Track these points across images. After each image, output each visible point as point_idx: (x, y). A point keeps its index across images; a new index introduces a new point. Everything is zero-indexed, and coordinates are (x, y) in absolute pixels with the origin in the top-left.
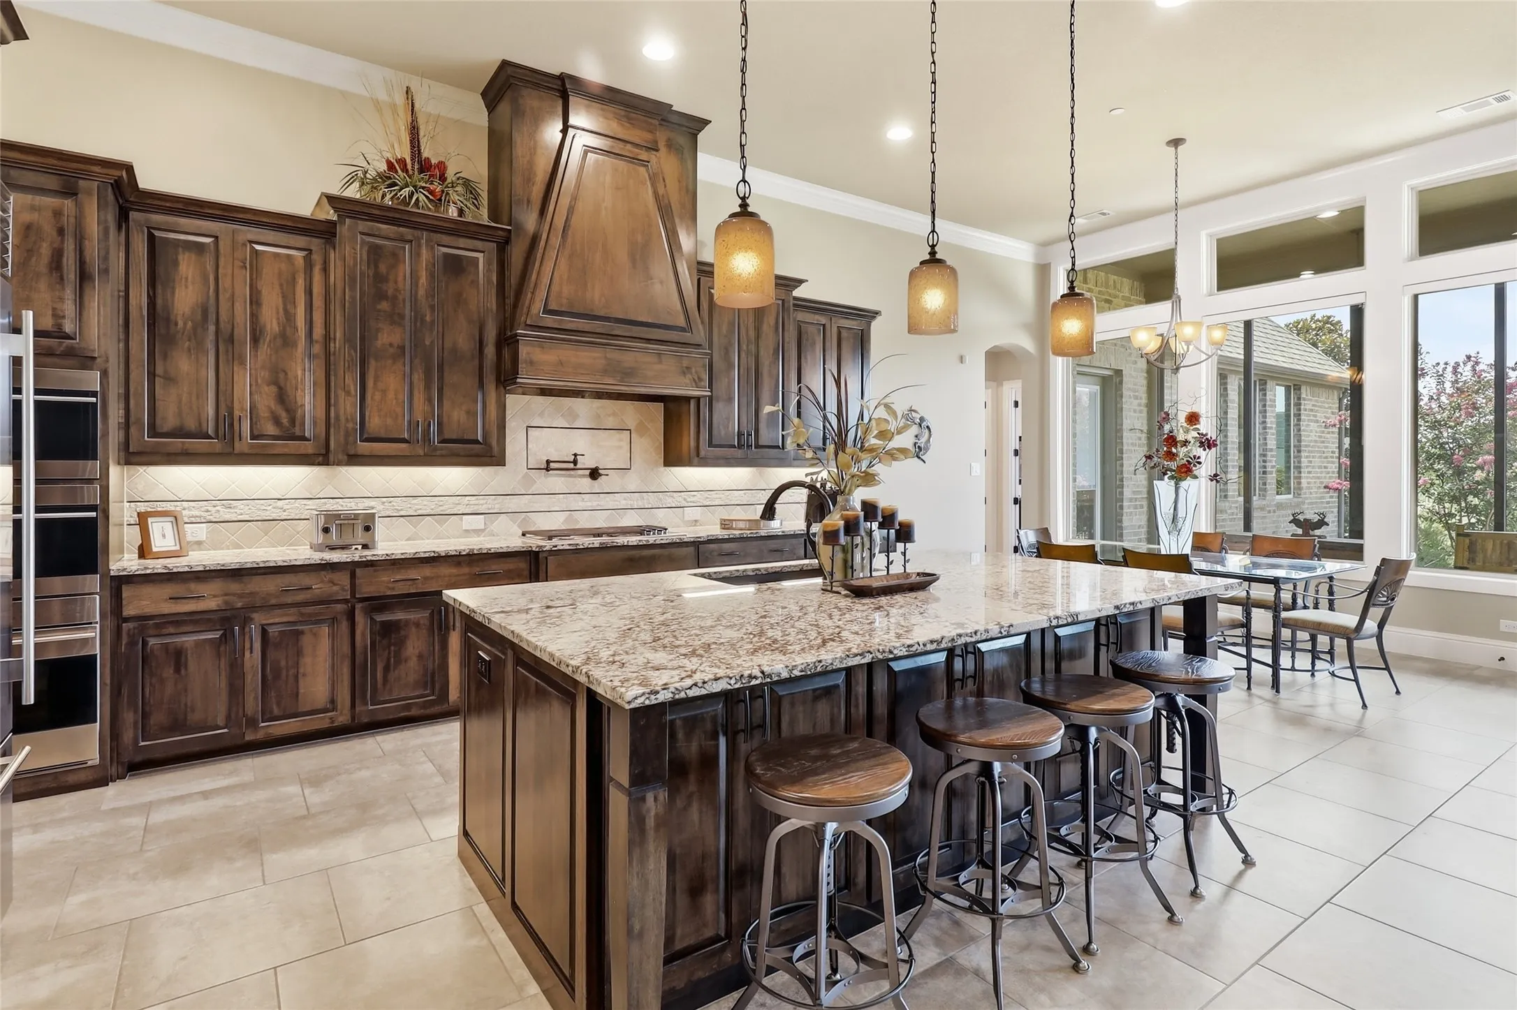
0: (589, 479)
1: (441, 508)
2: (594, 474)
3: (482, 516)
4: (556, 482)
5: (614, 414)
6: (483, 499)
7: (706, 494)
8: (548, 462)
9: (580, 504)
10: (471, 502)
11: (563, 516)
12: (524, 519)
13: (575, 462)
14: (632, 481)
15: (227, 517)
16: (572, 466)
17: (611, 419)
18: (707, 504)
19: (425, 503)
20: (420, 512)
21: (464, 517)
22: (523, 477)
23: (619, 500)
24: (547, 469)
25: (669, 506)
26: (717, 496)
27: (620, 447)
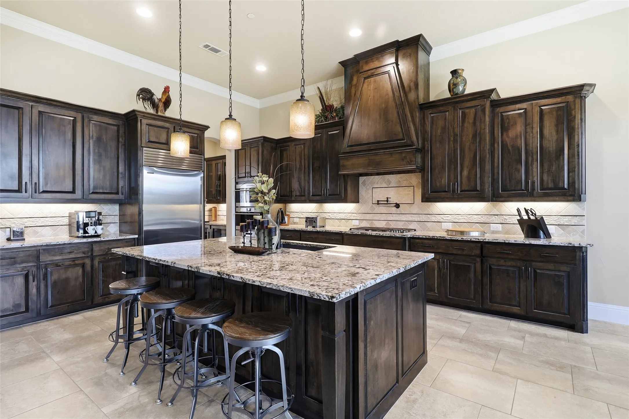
0: (395, 208)
1: (347, 217)
2: (397, 206)
3: (358, 221)
4: (382, 209)
5: (406, 180)
6: (358, 215)
7: (455, 216)
8: (378, 201)
9: (392, 218)
10: (355, 216)
11: (385, 222)
12: (371, 223)
13: (387, 201)
14: (415, 209)
15: (302, 217)
16: (386, 202)
17: (405, 182)
18: (456, 221)
19: (342, 215)
20: (341, 218)
21: (353, 220)
22: (371, 207)
23: (409, 218)
24: (378, 204)
25: (434, 221)
26: (462, 217)
27: (409, 194)
